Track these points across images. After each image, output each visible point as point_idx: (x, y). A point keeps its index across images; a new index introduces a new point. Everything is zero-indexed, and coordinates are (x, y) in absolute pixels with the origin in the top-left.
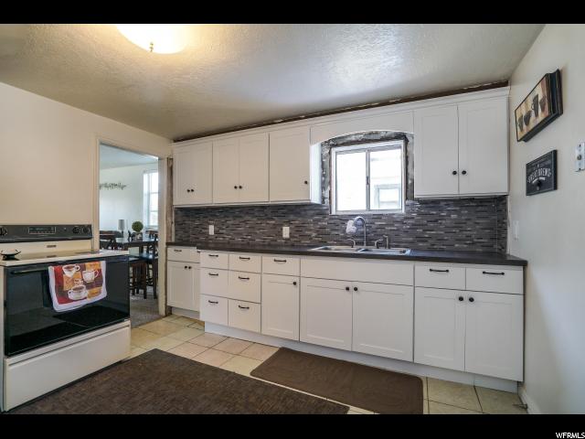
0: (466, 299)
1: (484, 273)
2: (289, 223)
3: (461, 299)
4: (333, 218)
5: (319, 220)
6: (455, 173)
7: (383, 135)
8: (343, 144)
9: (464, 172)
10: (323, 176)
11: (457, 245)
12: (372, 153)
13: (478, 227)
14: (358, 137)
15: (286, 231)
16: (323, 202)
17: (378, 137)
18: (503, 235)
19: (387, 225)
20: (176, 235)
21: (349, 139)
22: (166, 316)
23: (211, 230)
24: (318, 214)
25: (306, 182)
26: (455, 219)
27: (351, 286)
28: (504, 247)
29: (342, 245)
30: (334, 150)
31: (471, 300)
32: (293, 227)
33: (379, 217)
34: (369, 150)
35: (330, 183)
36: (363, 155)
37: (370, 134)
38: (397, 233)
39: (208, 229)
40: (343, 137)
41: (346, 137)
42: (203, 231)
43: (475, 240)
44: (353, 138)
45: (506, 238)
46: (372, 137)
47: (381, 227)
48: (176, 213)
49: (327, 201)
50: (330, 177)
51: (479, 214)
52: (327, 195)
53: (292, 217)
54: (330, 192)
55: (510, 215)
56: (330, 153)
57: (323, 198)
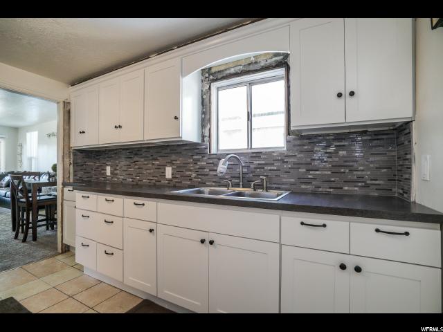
0: (350, 267)
1: (377, 231)
2: (171, 163)
3: (343, 267)
4: (211, 157)
5: (199, 160)
6: (340, 95)
7: (262, 64)
8: (223, 78)
9: (352, 94)
10: (203, 113)
11: (346, 188)
12: (254, 87)
13: (372, 165)
14: (238, 69)
15: (169, 172)
16: (203, 141)
17: (257, 67)
18: (407, 176)
19: (266, 164)
20: (75, 175)
21: (228, 72)
22: (62, 253)
23: (108, 170)
24: (198, 154)
25: (176, 118)
26: (343, 157)
27: (208, 238)
28: (407, 191)
29: (219, 186)
30: (214, 86)
31: (358, 269)
32: (175, 167)
33: (257, 155)
34: (251, 84)
35: (209, 120)
36: (244, 89)
37: (249, 64)
38: (278, 173)
39: (106, 170)
40: (222, 71)
41: (226, 70)
42: (103, 172)
43: (369, 182)
44: (232, 71)
45: (409, 179)
46: (252, 68)
47: (261, 167)
48: (75, 155)
49: (206, 139)
50: (210, 115)
51: (374, 150)
52: (207, 134)
53: (173, 157)
54: (210, 130)
55: (415, 149)
56: (210, 88)
57: (203, 137)
